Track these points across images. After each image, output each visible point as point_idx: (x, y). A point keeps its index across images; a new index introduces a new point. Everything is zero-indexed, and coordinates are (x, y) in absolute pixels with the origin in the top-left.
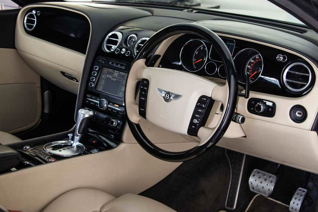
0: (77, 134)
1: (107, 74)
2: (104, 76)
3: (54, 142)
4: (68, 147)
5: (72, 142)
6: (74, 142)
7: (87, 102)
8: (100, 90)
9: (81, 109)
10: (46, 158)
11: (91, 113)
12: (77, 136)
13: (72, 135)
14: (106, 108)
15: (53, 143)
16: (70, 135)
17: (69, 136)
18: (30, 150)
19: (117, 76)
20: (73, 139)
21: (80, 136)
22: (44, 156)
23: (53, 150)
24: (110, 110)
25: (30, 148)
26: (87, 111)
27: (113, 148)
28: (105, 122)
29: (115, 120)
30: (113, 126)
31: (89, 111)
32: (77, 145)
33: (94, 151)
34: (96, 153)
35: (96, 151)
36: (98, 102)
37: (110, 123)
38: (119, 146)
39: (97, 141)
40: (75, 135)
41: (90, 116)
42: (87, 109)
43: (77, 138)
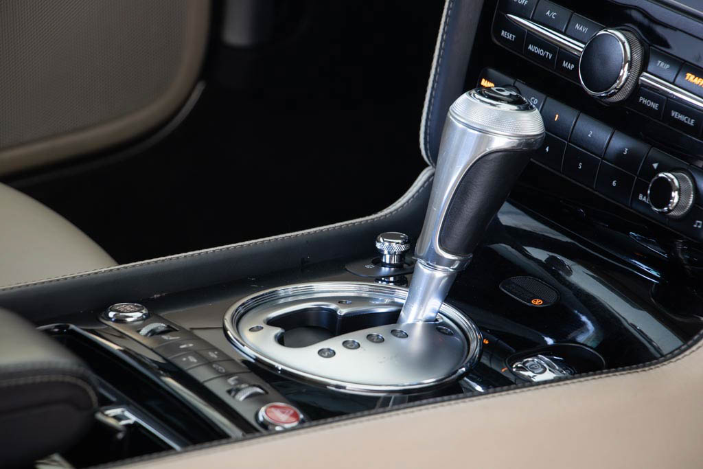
0: (432, 250)
3: (290, 289)
4: (374, 331)
5: (401, 294)
6: (410, 299)
7: (506, 40)
9: (465, 96)
10: (241, 397)
11: (530, 124)
12: (436, 260)
13: (403, 248)
14: (629, 88)
15: (282, 290)
16: (390, 247)
17: (380, 254)
18: (144, 331)
20: (404, 274)
21: (451, 263)
22: (232, 381)
23: (281, 340)
24: (655, 106)
25: (145, 320)
26: (505, 107)
27: (655, 358)
28: (614, 183)
29: (684, 179)
30: (663, 213)
31: (520, 110)
32: (433, 315)
33: (532, 369)
34: (545, 382)
35: (545, 370)
36: (578, 47)
37: (649, 192)
38: (694, 348)
39: (553, 298)
40: (424, 253)
41: (519, 145)
42: (506, 93)
43: (431, 278)
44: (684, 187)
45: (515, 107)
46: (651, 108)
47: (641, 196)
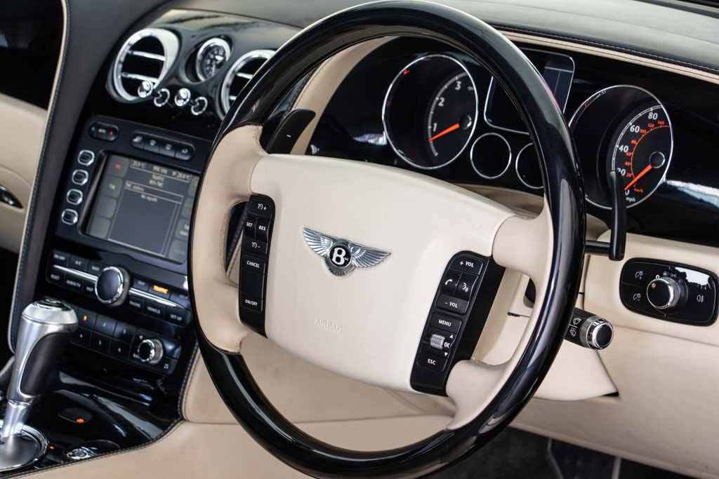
0: (17, 395)
1: (124, 180)
2: (113, 187)
6: (4, 426)
7: (54, 280)
8: (102, 236)
9: (31, 305)
11: (70, 318)
12: (18, 400)
14: (124, 297)
19: (160, 184)
21: (28, 400)
24: (138, 305)
26: (55, 309)
27: (149, 441)
28: (119, 350)
29: (157, 342)
30: (147, 363)
31: (63, 310)
32: (19, 432)
33: (79, 455)
34: (86, 459)
35: (86, 454)
36: (95, 278)
37: (138, 351)
38: (168, 434)
39: (89, 417)
40: (13, 396)
41: (64, 329)
42: (55, 302)
43: (17, 410)
44: (157, 346)
45: (60, 309)
46: (136, 307)
47: (135, 355)
